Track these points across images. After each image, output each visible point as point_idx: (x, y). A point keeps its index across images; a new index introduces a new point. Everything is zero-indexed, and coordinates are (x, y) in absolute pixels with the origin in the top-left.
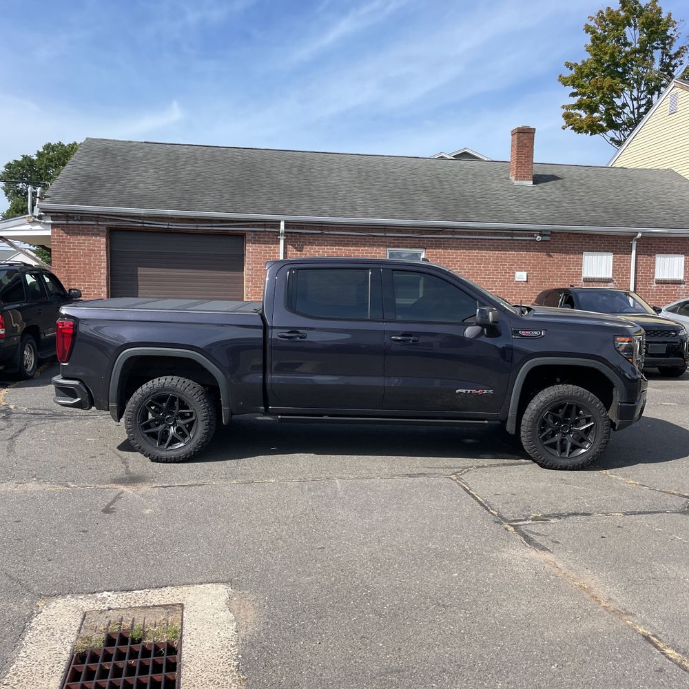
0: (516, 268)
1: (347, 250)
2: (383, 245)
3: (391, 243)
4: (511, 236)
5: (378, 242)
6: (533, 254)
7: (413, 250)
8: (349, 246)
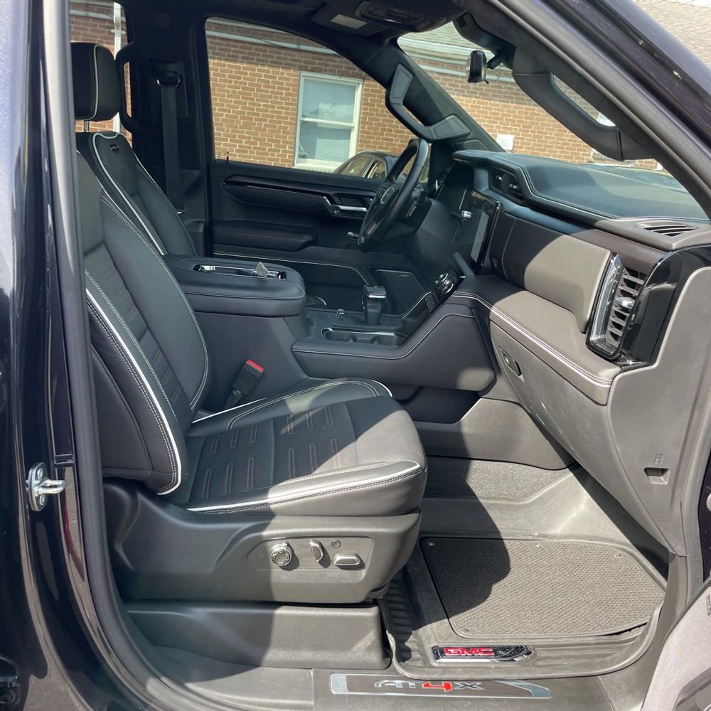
0: (499, 127)
2: (295, 66)
3: (309, 63)
4: (497, 75)
5: (287, 59)
6: (526, 109)
7: (343, 79)
8: (236, 61)
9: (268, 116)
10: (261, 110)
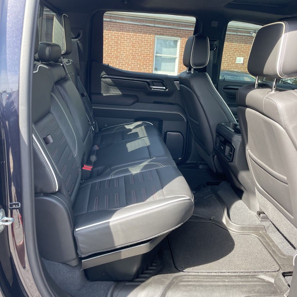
0: (237, 54)
1: (129, 35)
2: (153, 33)
3: (159, 32)
4: (236, 32)
5: (150, 30)
6: (248, 46)
7: (173, 38)
8: (129, 32)
9: (142, 54)
10: (139, 52)
